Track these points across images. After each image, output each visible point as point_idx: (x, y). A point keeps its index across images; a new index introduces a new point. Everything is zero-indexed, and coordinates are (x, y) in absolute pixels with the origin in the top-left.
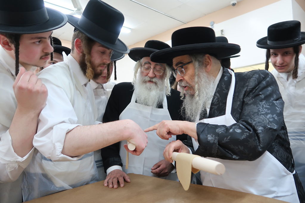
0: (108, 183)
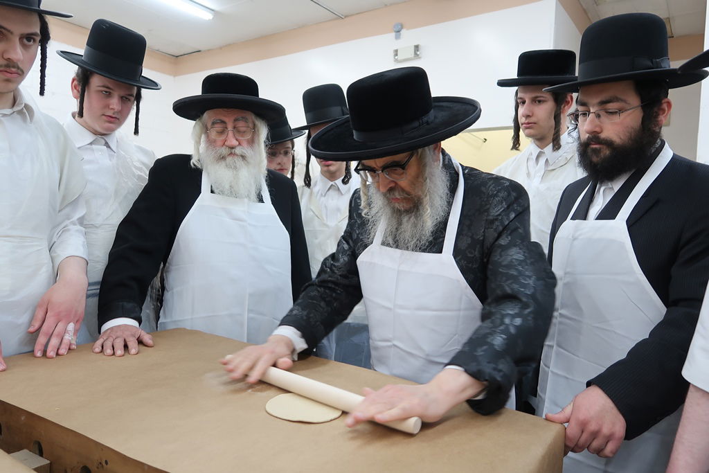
0: (102, 347)
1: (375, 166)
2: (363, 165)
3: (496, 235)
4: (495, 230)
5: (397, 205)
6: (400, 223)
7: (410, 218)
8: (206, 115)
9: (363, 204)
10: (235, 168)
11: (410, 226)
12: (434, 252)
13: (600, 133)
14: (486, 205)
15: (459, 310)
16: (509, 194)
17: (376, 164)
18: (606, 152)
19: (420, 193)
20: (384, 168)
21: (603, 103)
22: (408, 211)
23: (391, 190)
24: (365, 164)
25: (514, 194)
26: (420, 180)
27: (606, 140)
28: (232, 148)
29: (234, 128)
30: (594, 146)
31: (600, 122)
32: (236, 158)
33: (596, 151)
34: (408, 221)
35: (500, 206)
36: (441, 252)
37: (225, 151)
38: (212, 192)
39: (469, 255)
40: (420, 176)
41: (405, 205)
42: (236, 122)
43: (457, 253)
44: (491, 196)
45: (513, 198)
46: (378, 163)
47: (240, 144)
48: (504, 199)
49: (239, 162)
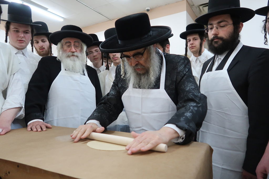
1: (129, 55)
2: (124, 55)
3: (181, 78)
4: (181, 76)
5: (139, 72)
6: (140, 79)
7: (145, 76)
8: (62, 41)
9: (122, 73)
10: (74, 60)
11: (145, 79)
12: (156, 89)
13: (218, 35)
14: (176, 66)
15: (169, 111)
16: (184, 62)
17: (130, 54)
18: (220, 42)
19: (149, 66)
20: (134, 56)
21: (219, 23)
22: (144, 74)
23: (137, 65)
24: (125, 54)
25: (186, 61)
26: (149, 60)
27: (221, 37)
28: (73, 52)
29: (74, 45)
30: (216, 40)
31: (218, 30)
32: (74, 57)
33: (216, 42)
34: (144, 78)
35: (182, 66)
36: (159, 88)
37: (70, 54)
38: (65, 70)
39: (171, 88)
40: (149, 59)
41: (142, 71)
42: (75, 43)
43: (166, 88)
44: (177, 63)
45: (186, 62)
46: (131, 53)
47: (76, 51)
48: (183, 63)
49: (76, 58)
